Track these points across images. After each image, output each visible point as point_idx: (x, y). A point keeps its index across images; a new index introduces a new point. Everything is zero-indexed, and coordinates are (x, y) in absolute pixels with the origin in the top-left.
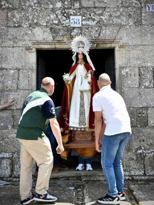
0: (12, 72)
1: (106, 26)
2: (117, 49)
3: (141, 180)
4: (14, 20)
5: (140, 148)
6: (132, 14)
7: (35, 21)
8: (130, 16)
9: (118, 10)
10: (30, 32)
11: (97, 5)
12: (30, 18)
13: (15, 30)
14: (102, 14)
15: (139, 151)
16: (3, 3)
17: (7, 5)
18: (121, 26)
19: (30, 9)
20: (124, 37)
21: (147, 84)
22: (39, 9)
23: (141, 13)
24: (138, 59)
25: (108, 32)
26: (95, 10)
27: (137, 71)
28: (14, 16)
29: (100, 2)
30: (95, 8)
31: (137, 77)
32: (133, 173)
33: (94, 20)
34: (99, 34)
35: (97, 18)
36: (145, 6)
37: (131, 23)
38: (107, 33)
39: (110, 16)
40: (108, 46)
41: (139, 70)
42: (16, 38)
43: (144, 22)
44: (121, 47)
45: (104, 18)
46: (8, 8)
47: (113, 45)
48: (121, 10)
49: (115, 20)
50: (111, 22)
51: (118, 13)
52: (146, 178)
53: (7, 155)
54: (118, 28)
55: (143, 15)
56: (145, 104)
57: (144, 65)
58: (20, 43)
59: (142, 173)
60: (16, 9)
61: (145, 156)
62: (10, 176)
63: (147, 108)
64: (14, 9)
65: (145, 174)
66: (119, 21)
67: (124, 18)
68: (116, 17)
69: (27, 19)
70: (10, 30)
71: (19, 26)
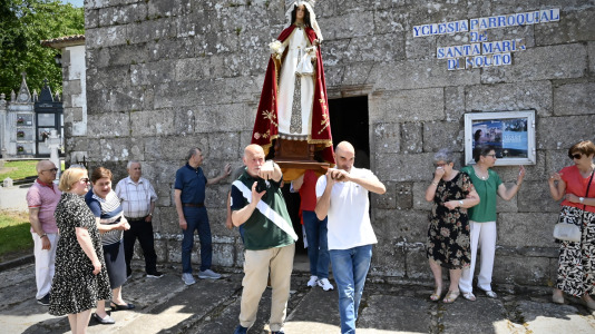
0: (232, 135)
1: (351, 65)
2: (370, 97)
3: (397, 286)
4: (232, 67)
5: (401, 239)
6: (390, 43)
7: (258, 66)
8: (387, 47)
9: (369, 40)
10: (251, 82)
11: (338, 36)
12: (252, 62)
13: (233, 80)
14: (346, 49)
15: (399, 244)
16: (218, 46)
17: (223, 49)
18: (373, 64)
19: (251, 51)
20: (379, 80)
21: (412, 148)
22: (261, 49)
23: (404, 42)
24: (399, 111)
25: (355, 74)
26: (336, 43)
27: (397, 128)
28: (231, 63)
29: (343, 31)
30: (337, 40)
31: (398, 138)
32: (389, 274)
33: (334, 58)
34: (342, 78)
35: (339, 55)
36: (411, 30)
37: (389, 58)
38: (353, 76)
39: (358, 50)
40: (358, 93)
41: (401, 126)
42: (235, 91)
43: (408, 55)
44: (375, 94)
45: (348, 54)
46: (225, 52)
47: (364, 92)
48: (374, 39)
49: (365, 56)
50: (359, 59)
51: (370, 45)
52: (406, 282)
53: (229, 240)
54: (368, 67)
55: (408, 43)
56: (409, 177)
57: (408, 119)
58: (241, 98)
59: (402, 274)
60: (233, 52)
61: (407, 252)
62: (233, 266)
63: (411, 183)
64: (231, 52)
65: (406, 276)
66: (371, 56)
67: (378, 52)
68: (367, 50)
69: (248, 65)
70: (227, 80)
71: (238, 75)
